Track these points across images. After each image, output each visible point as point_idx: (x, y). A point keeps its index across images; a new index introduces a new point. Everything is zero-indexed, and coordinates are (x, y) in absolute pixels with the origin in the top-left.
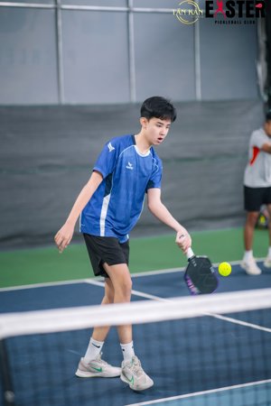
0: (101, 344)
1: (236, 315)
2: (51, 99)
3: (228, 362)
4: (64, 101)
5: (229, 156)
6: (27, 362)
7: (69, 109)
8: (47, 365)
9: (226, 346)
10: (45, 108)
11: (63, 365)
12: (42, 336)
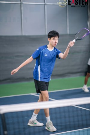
0: (37, 115)
1: (81, 105)
2: (19, 34)
3: (78, 121)
4: (24, 34)
5: (78, 52)
6: (11, 121)
7: (25, 37)
8: (18, 122)
9: (78, 116)
10: (17, 37)
11: (23, 122)
12: (17, 113)
